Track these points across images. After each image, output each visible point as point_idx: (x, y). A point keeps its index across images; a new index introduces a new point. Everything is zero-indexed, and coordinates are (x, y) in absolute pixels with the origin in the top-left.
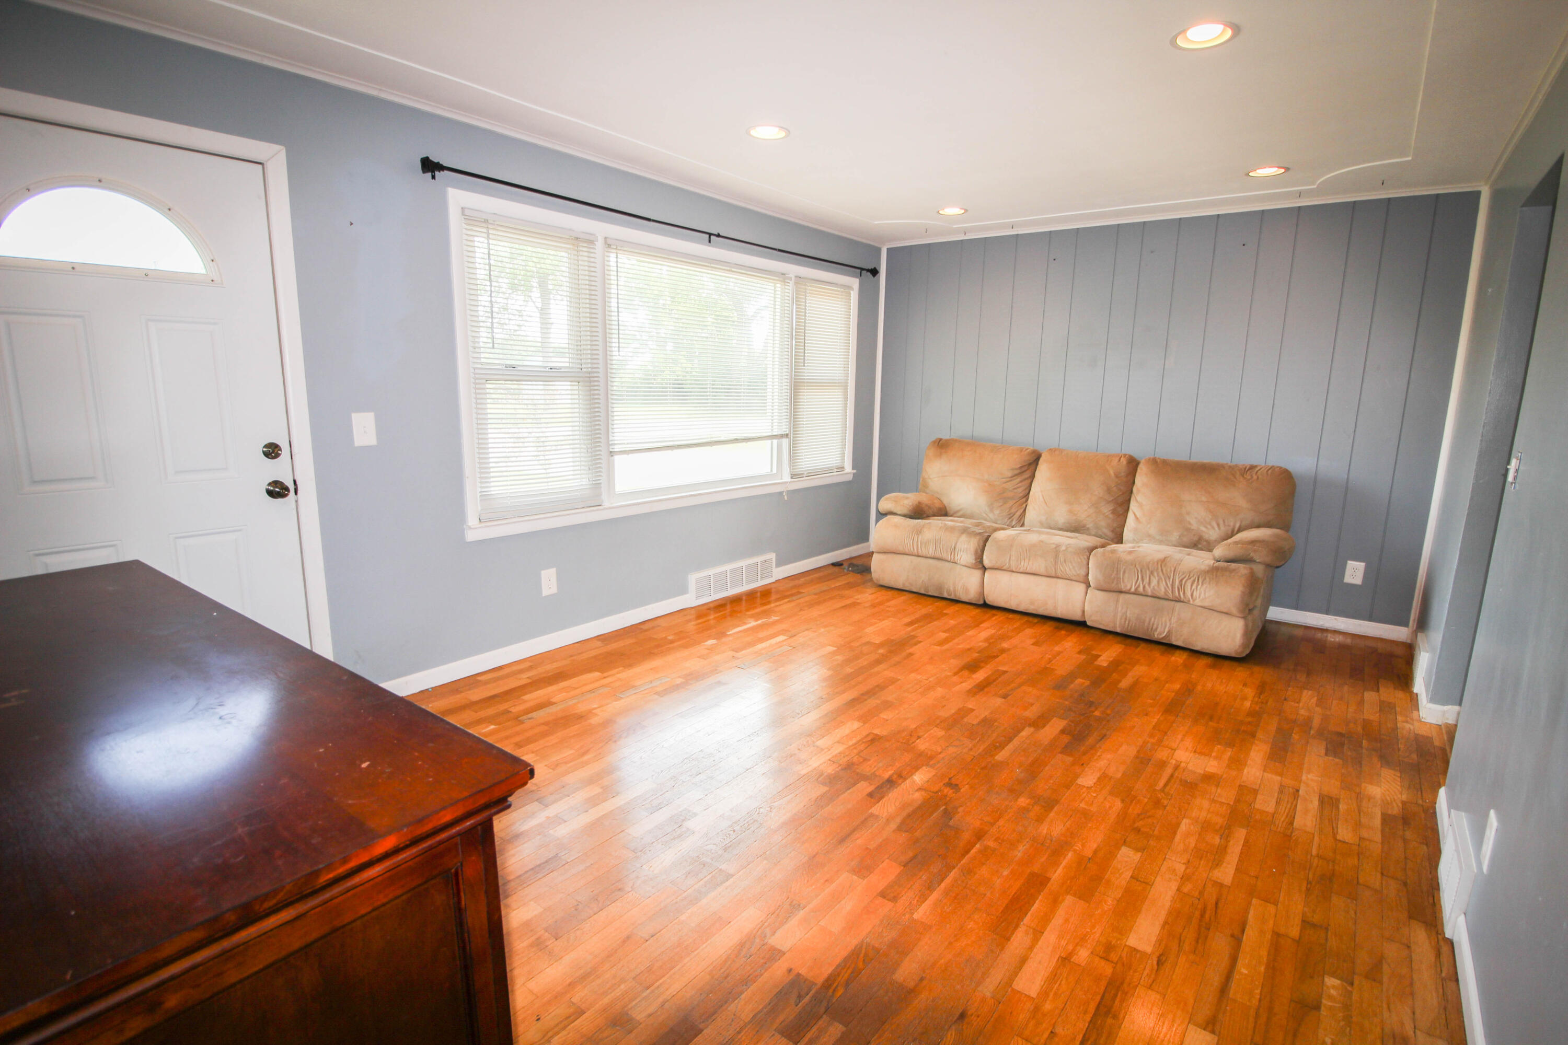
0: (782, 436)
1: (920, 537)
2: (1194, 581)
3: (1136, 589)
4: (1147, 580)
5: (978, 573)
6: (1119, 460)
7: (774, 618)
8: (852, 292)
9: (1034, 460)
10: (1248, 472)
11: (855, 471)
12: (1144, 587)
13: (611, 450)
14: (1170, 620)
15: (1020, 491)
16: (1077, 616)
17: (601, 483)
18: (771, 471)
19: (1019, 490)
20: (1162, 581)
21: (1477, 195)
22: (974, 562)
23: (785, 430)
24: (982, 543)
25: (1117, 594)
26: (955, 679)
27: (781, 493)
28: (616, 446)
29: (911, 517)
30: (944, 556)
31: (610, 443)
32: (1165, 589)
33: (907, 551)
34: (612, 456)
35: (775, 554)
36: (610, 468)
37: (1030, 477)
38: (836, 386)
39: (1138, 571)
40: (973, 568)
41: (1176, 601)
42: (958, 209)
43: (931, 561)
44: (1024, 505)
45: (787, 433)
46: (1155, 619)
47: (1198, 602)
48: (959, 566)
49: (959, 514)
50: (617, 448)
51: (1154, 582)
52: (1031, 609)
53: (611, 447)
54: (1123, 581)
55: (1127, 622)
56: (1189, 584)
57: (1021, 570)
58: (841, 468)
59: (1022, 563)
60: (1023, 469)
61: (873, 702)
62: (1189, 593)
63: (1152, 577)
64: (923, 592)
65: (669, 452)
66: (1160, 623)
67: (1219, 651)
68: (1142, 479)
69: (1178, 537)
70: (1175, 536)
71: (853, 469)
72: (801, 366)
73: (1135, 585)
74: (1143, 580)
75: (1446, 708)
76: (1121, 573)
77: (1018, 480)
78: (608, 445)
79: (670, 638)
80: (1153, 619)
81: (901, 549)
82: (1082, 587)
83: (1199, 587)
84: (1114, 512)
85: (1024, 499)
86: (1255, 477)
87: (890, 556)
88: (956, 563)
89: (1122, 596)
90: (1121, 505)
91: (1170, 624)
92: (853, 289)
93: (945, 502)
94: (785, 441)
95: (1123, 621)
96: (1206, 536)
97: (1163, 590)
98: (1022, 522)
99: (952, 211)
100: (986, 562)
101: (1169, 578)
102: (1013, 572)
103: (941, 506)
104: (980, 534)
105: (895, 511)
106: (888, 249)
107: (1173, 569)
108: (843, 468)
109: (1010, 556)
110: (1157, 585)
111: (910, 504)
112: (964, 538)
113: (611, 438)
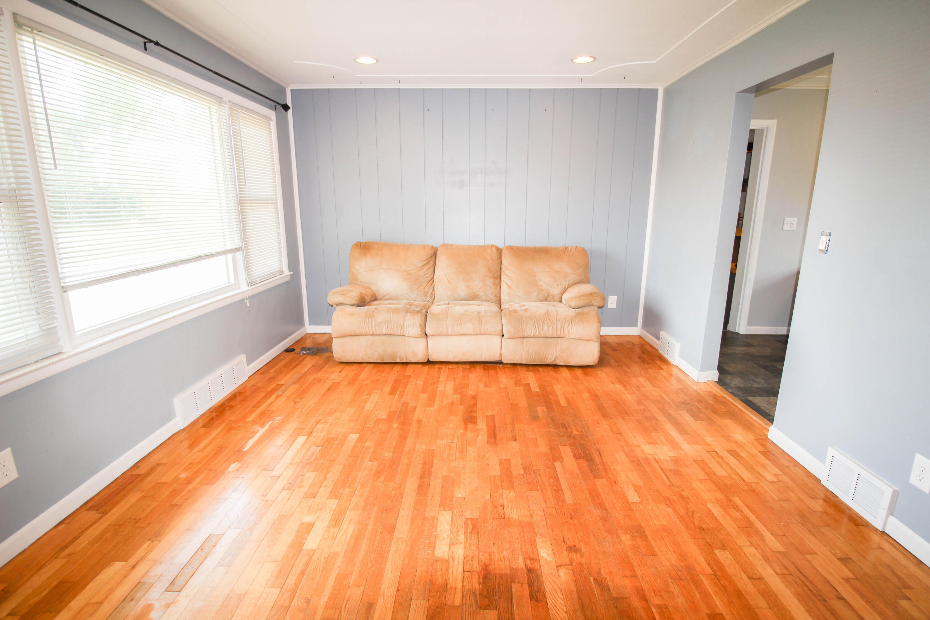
0: (237, 250)
1: (373, 320)
2: (569, 324)
3: (534, 334)
4: (541, 328)
5: (422, 341)
6: (491, 249)
7: (278, 419)
8: (271, 123)
9: (434, 255)
10: (566, 251)
11: (292, 273)
12: (539, 332)
13: (63, 285)
14: (556, 350)
15: (429, 277)
16: (496, 358)
17: (55, 327)
18: (229, 282)
19: (428, 275)
20: (550, 327)
21: (656, 91)
22: (420, 333)
23: (238, 244)
24: (423, 318)
25: (522, 339)
26: (470, 434)
27: (243, 300)
28: (67, 280)
29: (359, 306)
30: (395, 332)
31: (61, 276)
32: (552, 331)
33: (363, 332)
34: (65, 291)
35: (245, 355)
36: (65, 304)
37: (433, 265)
38: (269, 203)
39: (535, 322)
40: (420, 337)
41: (558, 337)
42: (371, 59)
43: (384, 337)
44: (433, 286)
45: (240, 246)
46: (547, 351)
47: (572, 336)
48: (407, 337)
49: (386, 297)
50: (68, 282)
51: (546, 328)
52: (465, 359)
53: (62, 281)
54: (526, 331)
55: (529, 356)
56: (566, 326)
57: (456, 333)
58: (281, 272)
59: (456, 329)
60: (429, 260)
61: (436, 483)
62: (566, 332)
63: (544, 325)
64: (379, 361)
65: (134, 278)
66: (550, 353)
67: (584, 364)
68: (506, 260)
69: (536, 295)
70: (534, 295)
71: (289, 271)
72: (243, 185)
73: (534, 332)
74: (538, 328)
75: (707, 372)
76: (525, 325)
77: (425, 269)
78: (59, 279)
79: (183, 476)
80: (545, 352)
81: (358, 332)
82: (498, 339)
83: (573, 327)
84: (494, 284)
85: (432, 281)
86: (571, 254)
87: (348, 339)
88: (404, 336)
89: (525, 339)
90: (497, 278)
91: (556, 353)
92: (272, 120)
93: (374, 289)
94: (239, 255)
95: (527, 356)
96: (552, 293)
97: (551, 332)
98: (433, 298)
99: (366, 60)
100: (428, 332)
101: (555, 325)
102: (449, 335)
103: (373, 293)
104: (419, 311)
105: (345, 302)
106: (291, 89)
107: (555, 318)
108: (282, 271)
109: (447, 325)
110: (547, 330)
111: (356, 295)
112: (409, 316)
113: (60, 270)
